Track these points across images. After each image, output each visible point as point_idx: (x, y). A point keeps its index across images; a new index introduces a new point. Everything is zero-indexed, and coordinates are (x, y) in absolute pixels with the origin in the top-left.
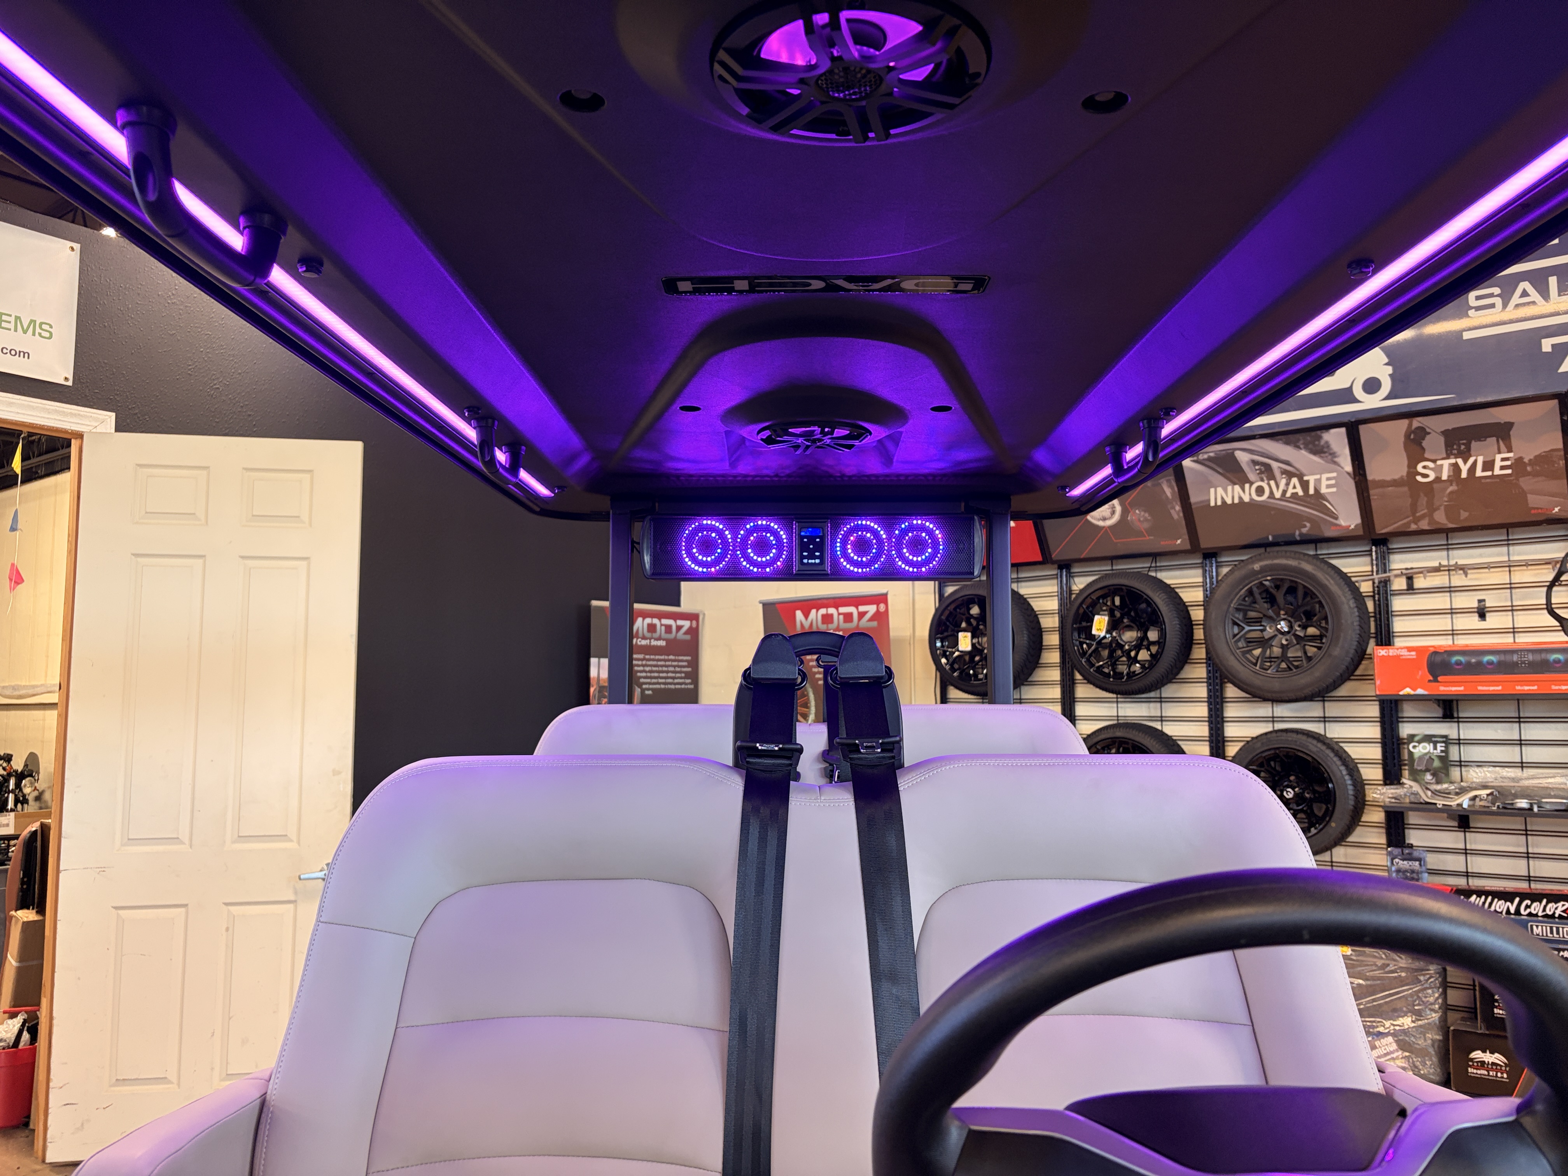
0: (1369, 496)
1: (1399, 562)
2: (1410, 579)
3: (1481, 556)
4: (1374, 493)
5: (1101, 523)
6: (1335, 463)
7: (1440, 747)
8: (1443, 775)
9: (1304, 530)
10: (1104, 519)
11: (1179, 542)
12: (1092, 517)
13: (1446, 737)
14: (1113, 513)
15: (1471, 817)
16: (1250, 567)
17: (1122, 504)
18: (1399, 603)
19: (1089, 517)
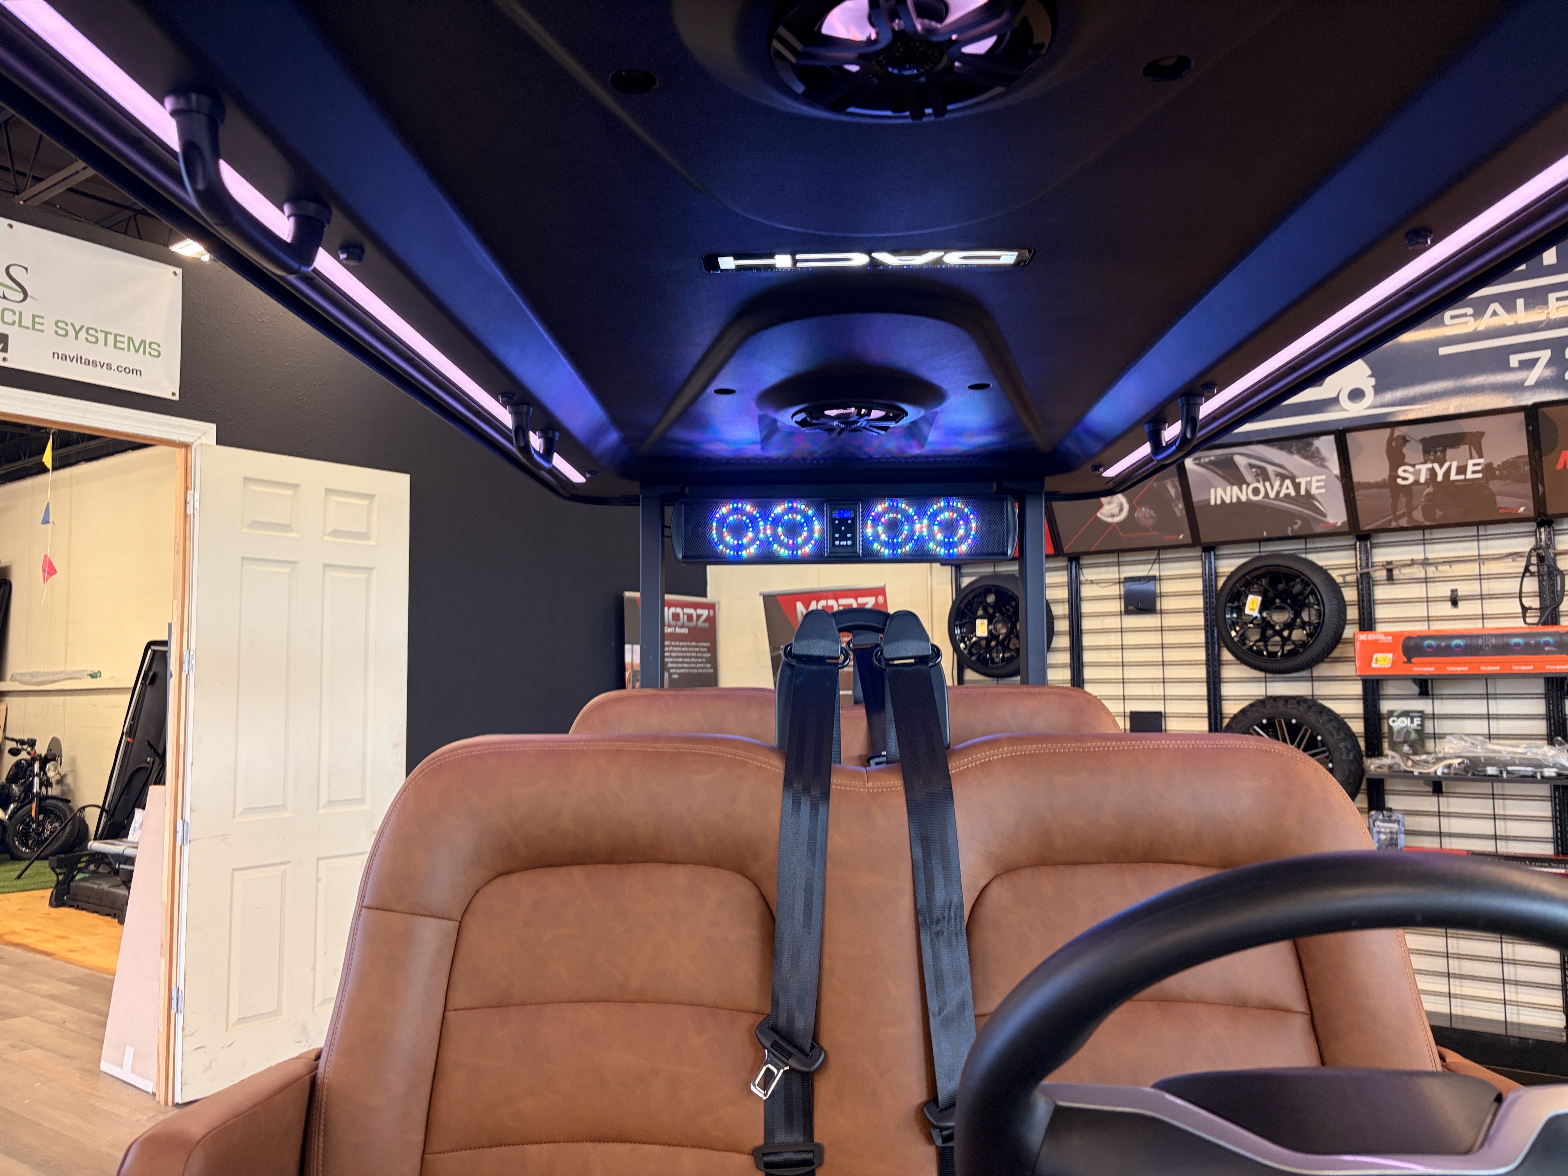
0: (1354, 497)
1: (1381, 556)
2: (1390, 571)
3: (1453, 550)
4: (1359, 494)
5: (1110, 520)
6: (1324, 467)
7: (1417, 721)
8: (1419, 746)
9: (1296, 527)
10: (1113, 516)
11: (1181, 537)
12: (1102, 514)
13: (1422, 712)
14: (1121, 510)
15: (1444, 783)
17: (1130, 502)
18: (1380, 593)
19: (1099, 515)
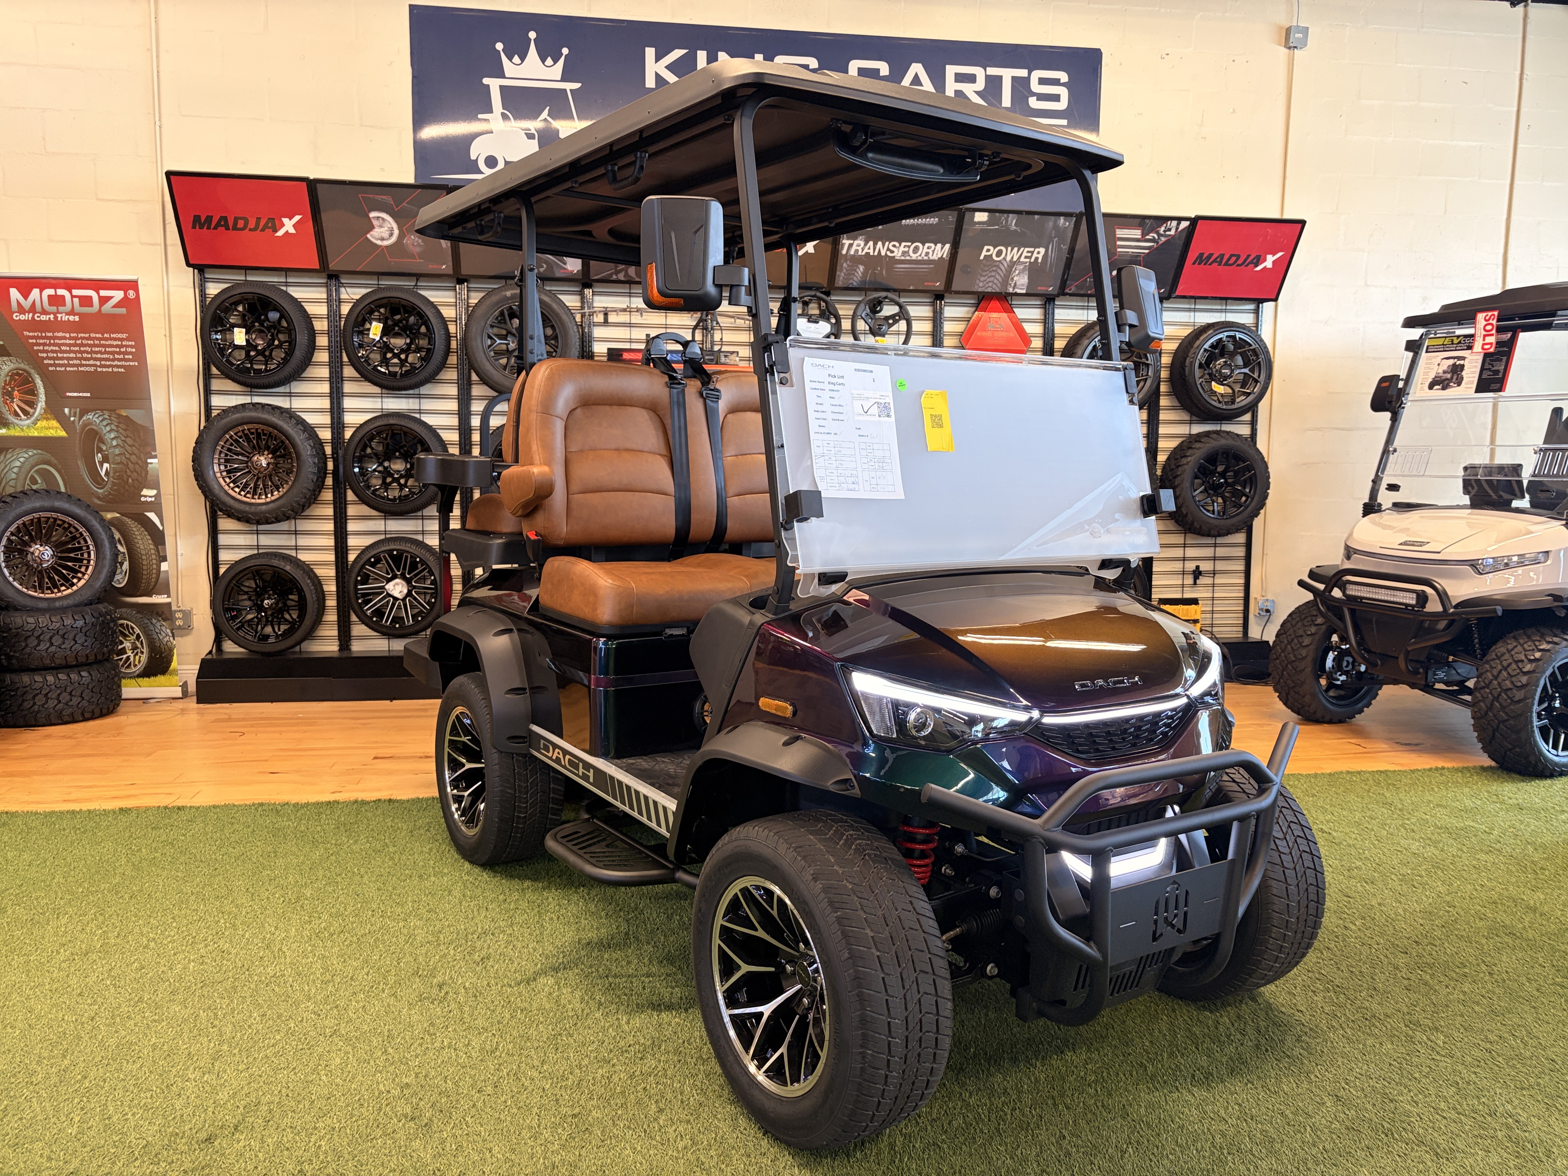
1: (601, 302)
2: (606, 314)
5: (379, 243)
9: (542, 270)
10: (383, 239)
11: (444, 267)
12: (372, 236)
14: (391, 235)
16: (504, 293)
17: (400, 228)
18: (598, 332)
19: (368, 236)
